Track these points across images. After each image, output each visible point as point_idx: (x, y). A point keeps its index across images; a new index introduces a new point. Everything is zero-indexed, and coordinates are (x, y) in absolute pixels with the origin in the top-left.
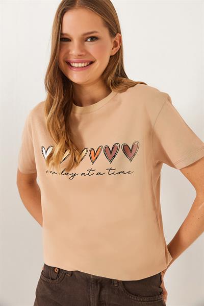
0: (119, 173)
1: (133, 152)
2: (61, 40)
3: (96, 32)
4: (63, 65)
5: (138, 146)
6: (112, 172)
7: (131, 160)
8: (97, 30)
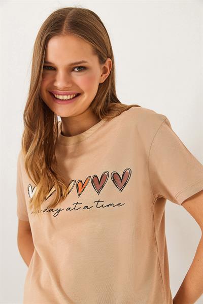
0: (108, 206)
1: (124, 181)
2: (45, 68)
3: (85, 62)
4: (45, 95)
5: (129, 174)
6: (100, 204)
7: (121, 190)
8: (85, 60)
